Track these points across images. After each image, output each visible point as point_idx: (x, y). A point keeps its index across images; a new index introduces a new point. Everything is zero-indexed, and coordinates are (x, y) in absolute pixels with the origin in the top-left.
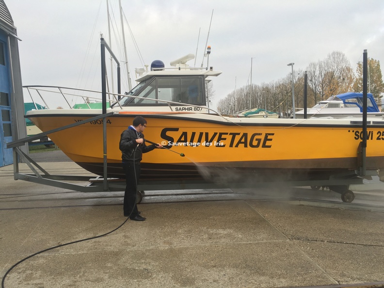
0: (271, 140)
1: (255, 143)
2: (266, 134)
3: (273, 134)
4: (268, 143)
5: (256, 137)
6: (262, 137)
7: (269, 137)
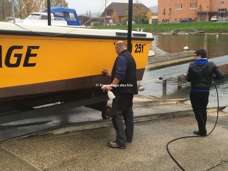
0: (35, 55)
1: (13, 60)
2: (29, 47)
3: (37, 47)
4: (31, 60)
5: (15, 51)
6: (23, 52)
7: (33, 51)
